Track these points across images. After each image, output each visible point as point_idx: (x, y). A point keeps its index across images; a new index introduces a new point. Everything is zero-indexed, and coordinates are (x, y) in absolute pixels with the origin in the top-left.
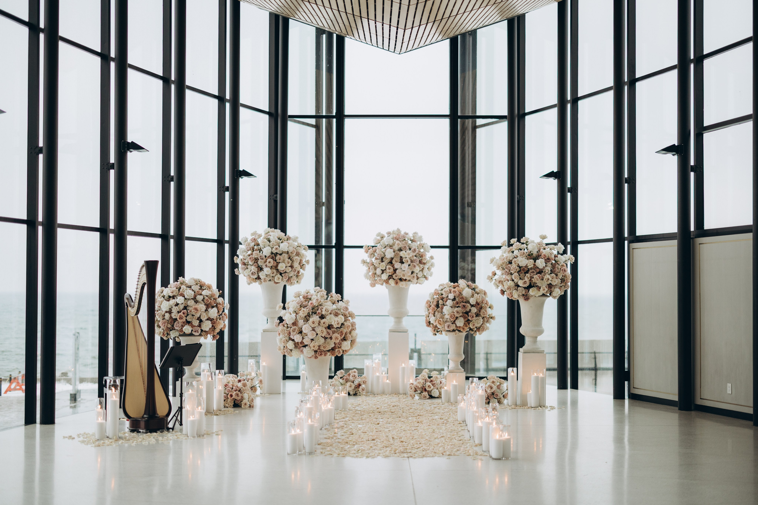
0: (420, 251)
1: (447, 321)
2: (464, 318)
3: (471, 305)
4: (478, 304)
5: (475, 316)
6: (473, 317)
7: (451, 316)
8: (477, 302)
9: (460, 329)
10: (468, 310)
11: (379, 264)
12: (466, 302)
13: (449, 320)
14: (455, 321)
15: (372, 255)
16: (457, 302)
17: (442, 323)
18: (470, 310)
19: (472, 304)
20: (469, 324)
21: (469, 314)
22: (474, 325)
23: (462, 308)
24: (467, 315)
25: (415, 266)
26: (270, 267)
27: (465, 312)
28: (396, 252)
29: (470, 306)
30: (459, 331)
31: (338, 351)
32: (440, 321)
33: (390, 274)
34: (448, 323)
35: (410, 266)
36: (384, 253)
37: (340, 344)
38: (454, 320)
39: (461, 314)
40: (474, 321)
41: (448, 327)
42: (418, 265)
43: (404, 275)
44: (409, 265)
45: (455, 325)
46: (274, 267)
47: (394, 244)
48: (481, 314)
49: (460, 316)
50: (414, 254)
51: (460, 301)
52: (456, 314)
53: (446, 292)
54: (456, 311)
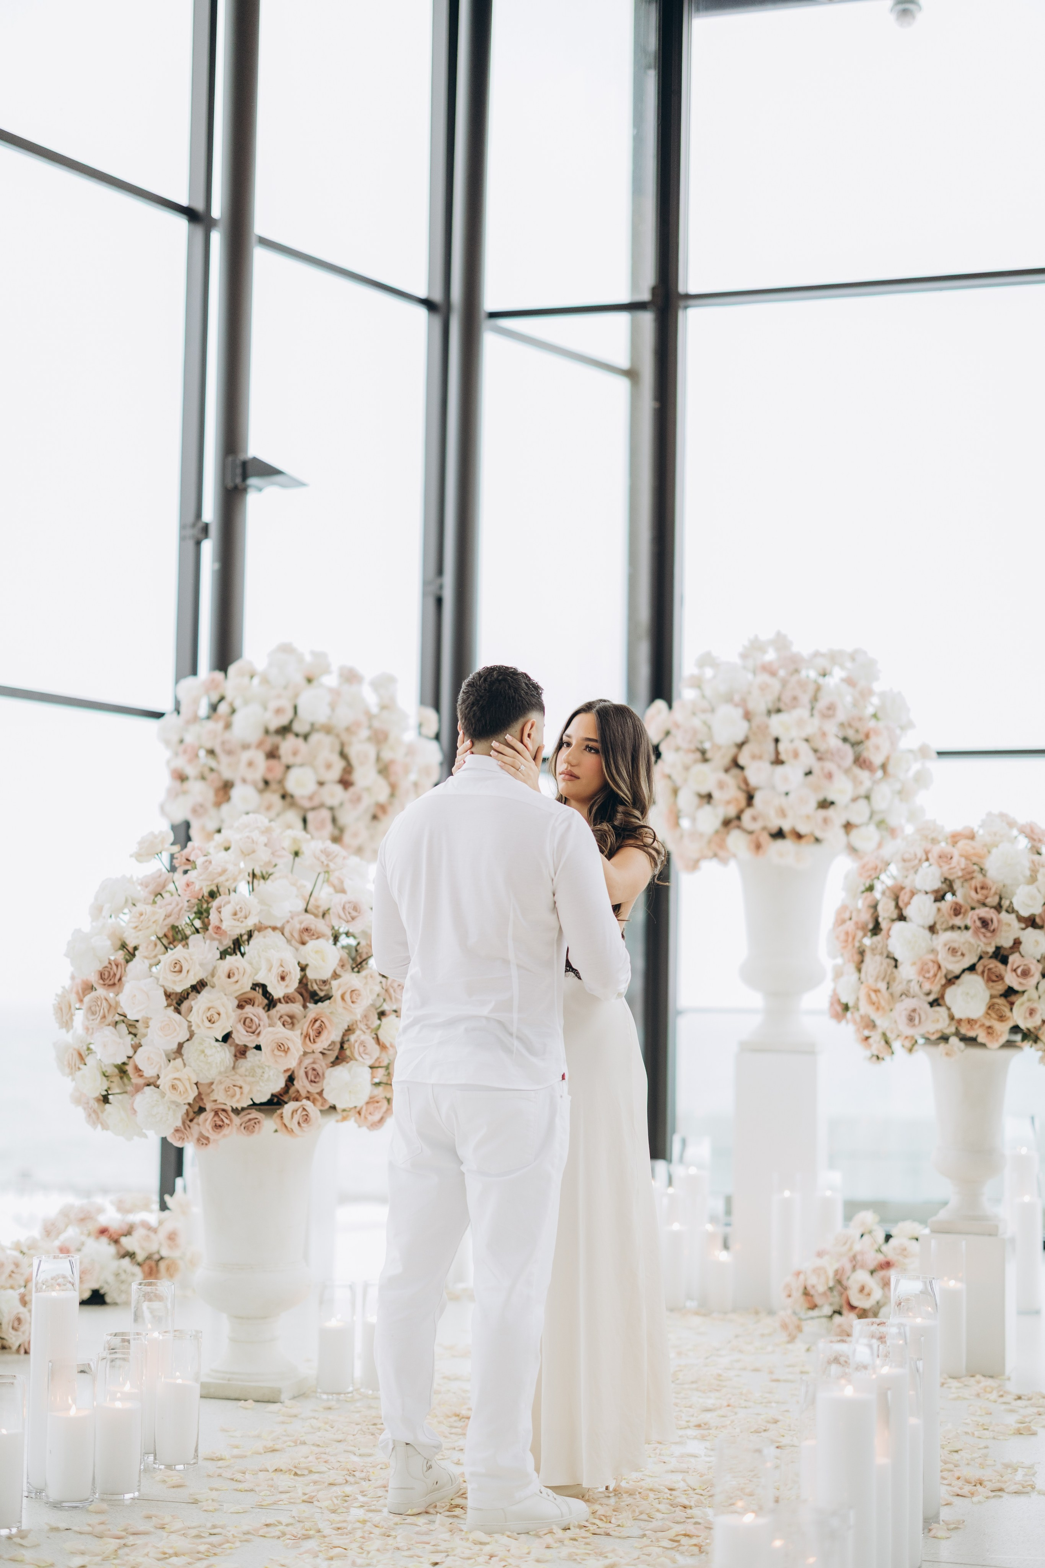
1: (905, 994)
2: (989, 980)
3: (1020, 919)
6: (1026, 973)
7: (923, 971)
9: (972, 1034)
10: (1007, 943)
11: (687, 768)
12: (998, 908)
13: (917, 988)
14: (942, 993)
16: (956, 903)
17: (883, 1003)
18: (1017, 943)
19: (1025, 913)
20: (1011, 1007)
21: (1013, 960)
22: (1032, 1012)
23: (976, 932)
24: (1001, 967)
25: (830, 776)
26: (261, 785)
27: (987, 948)
28: (758, 720)
29: (1016, 925)
30: (970, 1041)
31: (294, 1112)
32: (877, 991)
33: (732, 812)
34: (908, 1004)
35: (810, 777)
36: (709, 728)
37: (315, 1077)
38: (938, 989)
39: (971, 962)
40: (1030, 994)
41: (911, 1019)
42: (847, 771)
43: (783, 813)
44: (809, 772)
45: (941, 1011)
46: (274, 786)
47: (753, 692)
49: (969, 971)
51: (973, 899)
52: (943, 957)
53: (909, 860)
54: (945, 945)
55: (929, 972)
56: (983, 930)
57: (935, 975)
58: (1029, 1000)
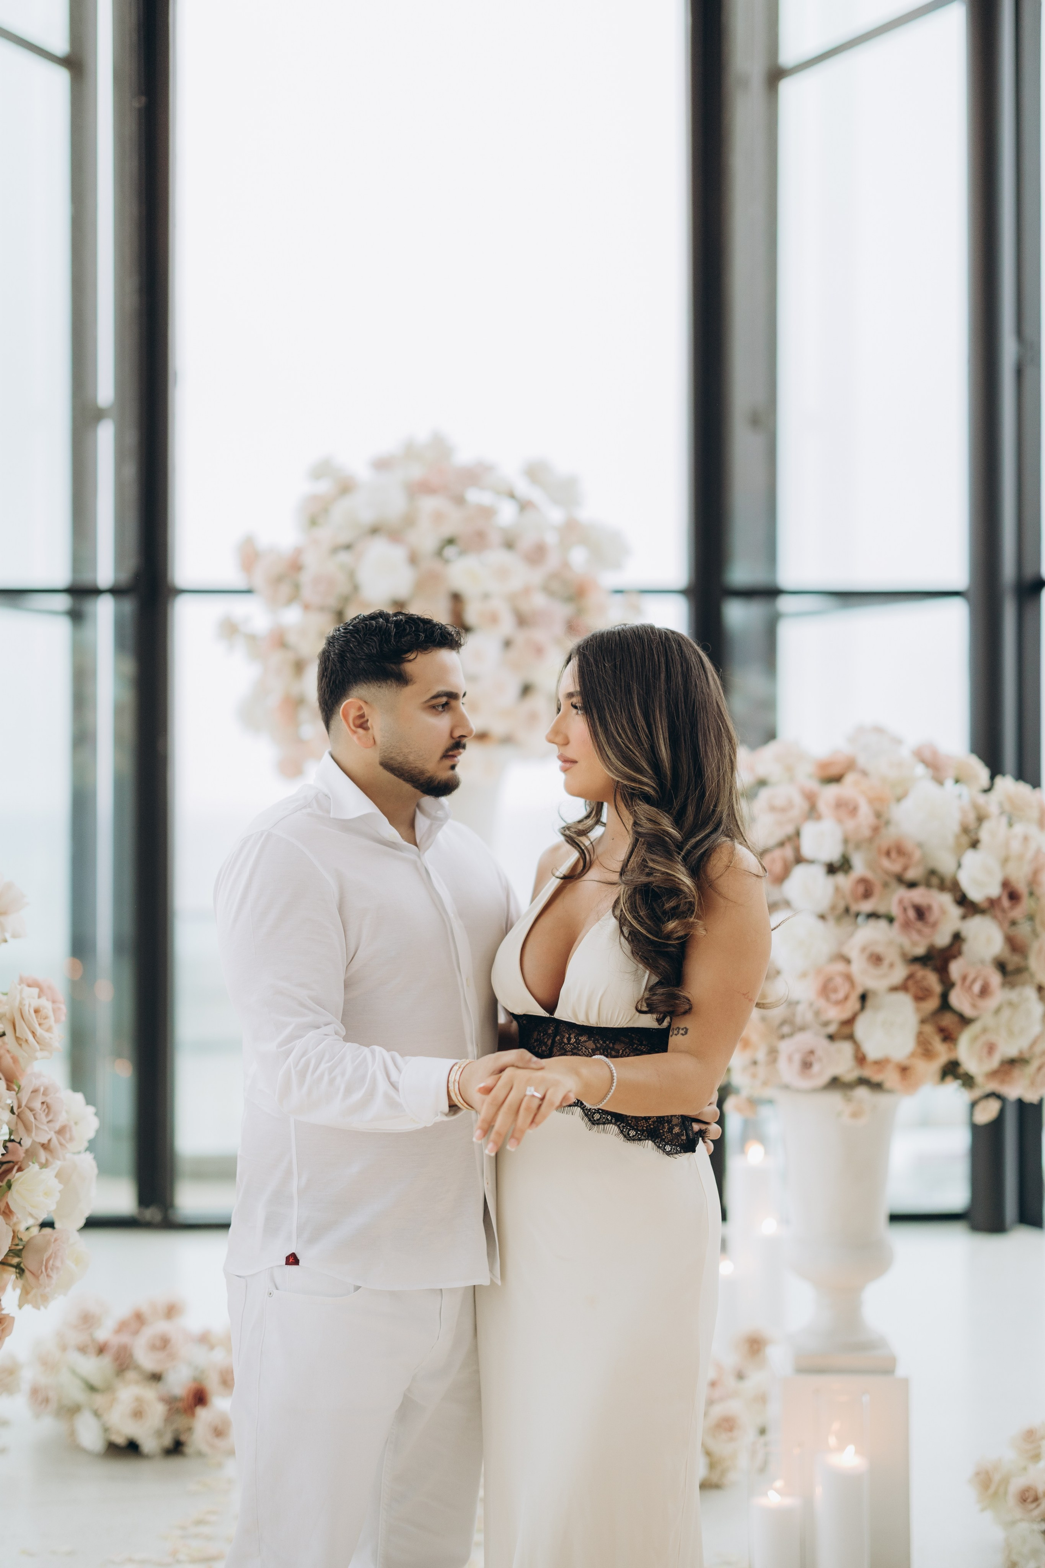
0: (566, 565)
3: (962, 900)
4: (1014, 896)
5: (995, 979)
6: (985, 991)
7: (826, 989)
8: (1006, 884)
10: (942, 939)
12: (926, 885)
13: (809, 1016)
14: (850, 1022)
15: (285, 589)
16: (863, 881)
17: (754, 1038)
18: (957, 938)
19: (975, 896)
20: (948, 1037)
21: (955, 969)
22: (991, 1048)
23: (907, 925)
24: (932, 979)
25: (539, 651)
27: (920, 951)
28: (426, 565)
29: (955, 911)
30: (876, 1087)
35: (510, 651)
36: (351, 575)
38: (846, 1014)
39: (900, 973)
40: (987, 1019)
41: (806, 1065)
44: (508, 644)
45: (846, 1048)
47: (409, 521)
48: (1033, 963)
49: (894, 989)
50: (536, 576)
51: (887, 872)
52: (859, 967)
53: (783, 810)
54: (863, 949)
55: (835, 990)
56: (919, 925)
57: (846, 998)
58: (985, 1030)
